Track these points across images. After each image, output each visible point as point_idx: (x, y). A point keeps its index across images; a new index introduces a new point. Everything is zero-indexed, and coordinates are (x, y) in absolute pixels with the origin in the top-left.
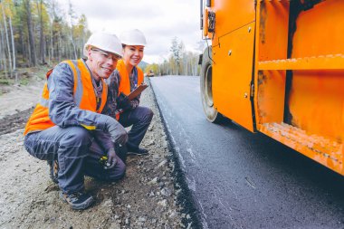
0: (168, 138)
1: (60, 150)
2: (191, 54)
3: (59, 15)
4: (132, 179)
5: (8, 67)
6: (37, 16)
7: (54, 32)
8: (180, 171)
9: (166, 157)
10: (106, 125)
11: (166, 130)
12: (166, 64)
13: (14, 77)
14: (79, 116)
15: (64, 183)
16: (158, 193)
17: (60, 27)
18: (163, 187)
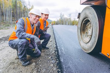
0: (56, 44)
1: (19, 46)
2: (66, 18)
3: (25, 5)
4: (43, 57)
5: (9, 21)
6: (19, 5)
7: (24, 10)
8: (59, 55)
9: (55, 50)
10: (33, 38)
11: (56, 42)
12: (58, 21)
13: (11, 24)
14: (25, 35)
15: (20, 57)
16: (51, 62)
17: (26, 9)
18: (52, 60)
